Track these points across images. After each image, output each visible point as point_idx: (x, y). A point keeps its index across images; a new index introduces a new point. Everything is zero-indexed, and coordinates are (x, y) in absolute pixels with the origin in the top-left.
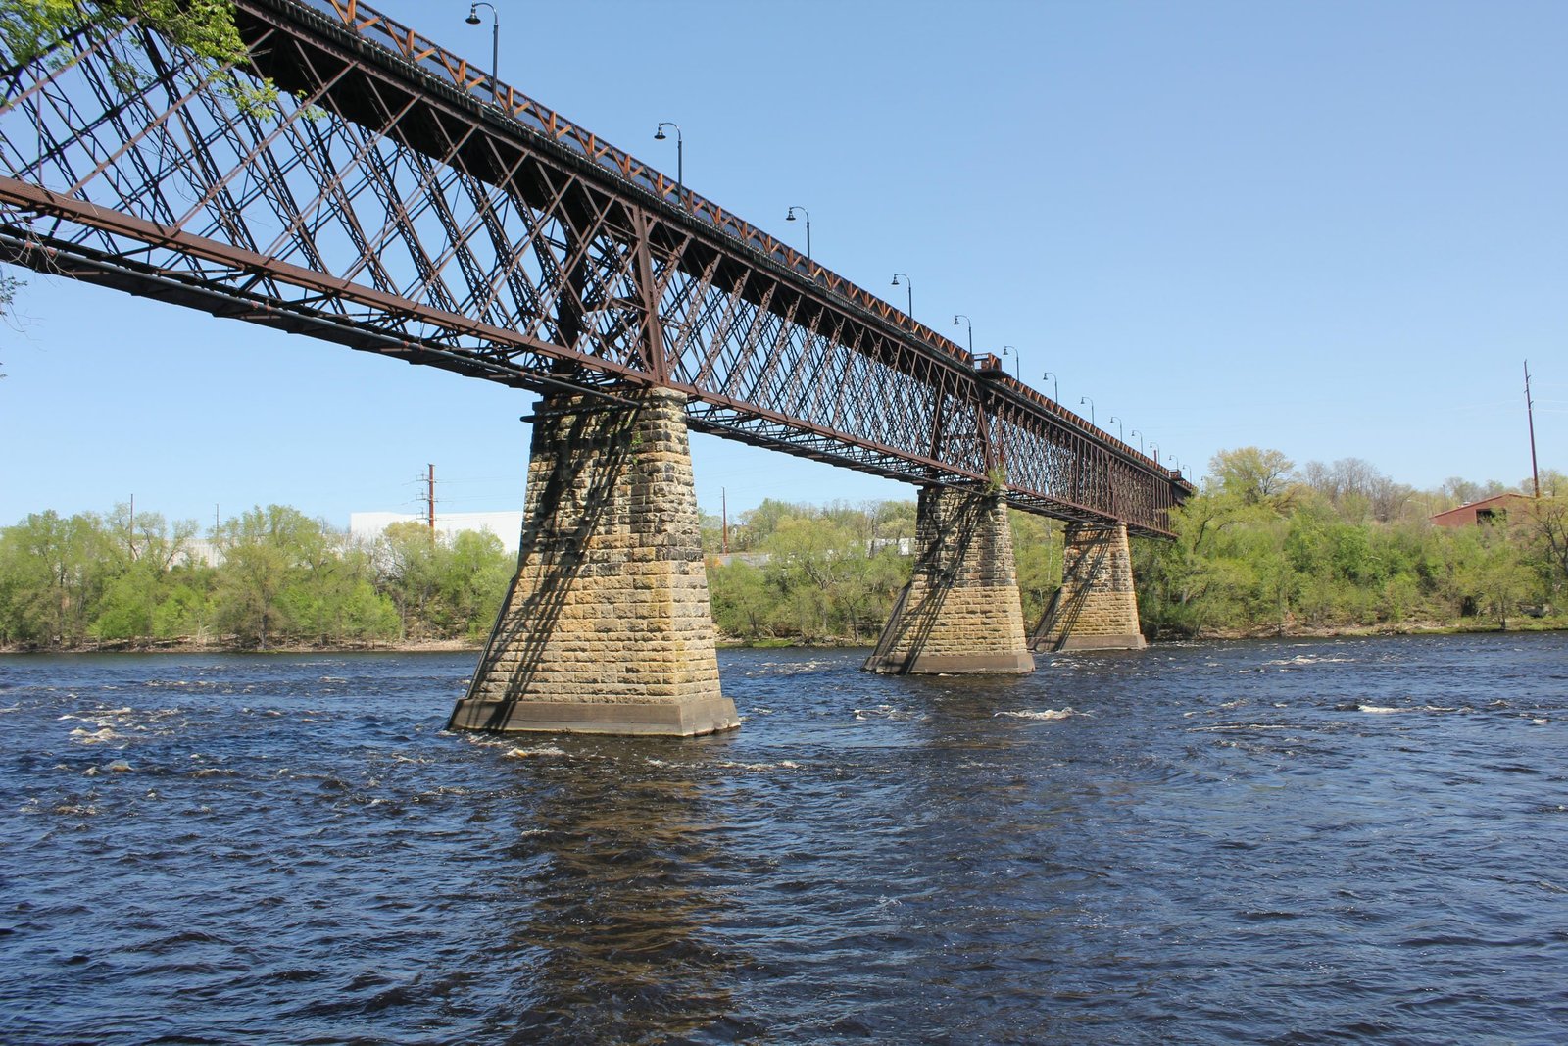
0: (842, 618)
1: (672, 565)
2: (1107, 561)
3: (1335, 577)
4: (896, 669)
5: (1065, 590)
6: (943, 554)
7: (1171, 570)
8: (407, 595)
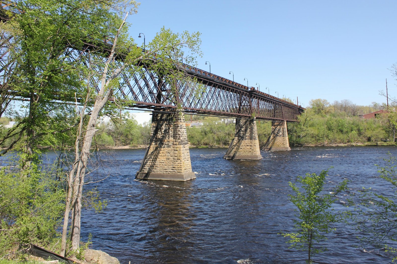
0: (219, 141)
1: (182, 146)
2: (281, 130)
3: (337, 132)
4: (231, 158)
5: (271, 136)
6: (241, 132)
7: (298, 130)
8: (115, 135)
